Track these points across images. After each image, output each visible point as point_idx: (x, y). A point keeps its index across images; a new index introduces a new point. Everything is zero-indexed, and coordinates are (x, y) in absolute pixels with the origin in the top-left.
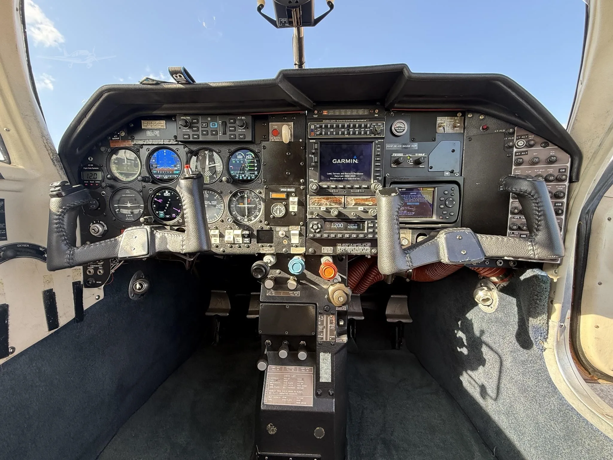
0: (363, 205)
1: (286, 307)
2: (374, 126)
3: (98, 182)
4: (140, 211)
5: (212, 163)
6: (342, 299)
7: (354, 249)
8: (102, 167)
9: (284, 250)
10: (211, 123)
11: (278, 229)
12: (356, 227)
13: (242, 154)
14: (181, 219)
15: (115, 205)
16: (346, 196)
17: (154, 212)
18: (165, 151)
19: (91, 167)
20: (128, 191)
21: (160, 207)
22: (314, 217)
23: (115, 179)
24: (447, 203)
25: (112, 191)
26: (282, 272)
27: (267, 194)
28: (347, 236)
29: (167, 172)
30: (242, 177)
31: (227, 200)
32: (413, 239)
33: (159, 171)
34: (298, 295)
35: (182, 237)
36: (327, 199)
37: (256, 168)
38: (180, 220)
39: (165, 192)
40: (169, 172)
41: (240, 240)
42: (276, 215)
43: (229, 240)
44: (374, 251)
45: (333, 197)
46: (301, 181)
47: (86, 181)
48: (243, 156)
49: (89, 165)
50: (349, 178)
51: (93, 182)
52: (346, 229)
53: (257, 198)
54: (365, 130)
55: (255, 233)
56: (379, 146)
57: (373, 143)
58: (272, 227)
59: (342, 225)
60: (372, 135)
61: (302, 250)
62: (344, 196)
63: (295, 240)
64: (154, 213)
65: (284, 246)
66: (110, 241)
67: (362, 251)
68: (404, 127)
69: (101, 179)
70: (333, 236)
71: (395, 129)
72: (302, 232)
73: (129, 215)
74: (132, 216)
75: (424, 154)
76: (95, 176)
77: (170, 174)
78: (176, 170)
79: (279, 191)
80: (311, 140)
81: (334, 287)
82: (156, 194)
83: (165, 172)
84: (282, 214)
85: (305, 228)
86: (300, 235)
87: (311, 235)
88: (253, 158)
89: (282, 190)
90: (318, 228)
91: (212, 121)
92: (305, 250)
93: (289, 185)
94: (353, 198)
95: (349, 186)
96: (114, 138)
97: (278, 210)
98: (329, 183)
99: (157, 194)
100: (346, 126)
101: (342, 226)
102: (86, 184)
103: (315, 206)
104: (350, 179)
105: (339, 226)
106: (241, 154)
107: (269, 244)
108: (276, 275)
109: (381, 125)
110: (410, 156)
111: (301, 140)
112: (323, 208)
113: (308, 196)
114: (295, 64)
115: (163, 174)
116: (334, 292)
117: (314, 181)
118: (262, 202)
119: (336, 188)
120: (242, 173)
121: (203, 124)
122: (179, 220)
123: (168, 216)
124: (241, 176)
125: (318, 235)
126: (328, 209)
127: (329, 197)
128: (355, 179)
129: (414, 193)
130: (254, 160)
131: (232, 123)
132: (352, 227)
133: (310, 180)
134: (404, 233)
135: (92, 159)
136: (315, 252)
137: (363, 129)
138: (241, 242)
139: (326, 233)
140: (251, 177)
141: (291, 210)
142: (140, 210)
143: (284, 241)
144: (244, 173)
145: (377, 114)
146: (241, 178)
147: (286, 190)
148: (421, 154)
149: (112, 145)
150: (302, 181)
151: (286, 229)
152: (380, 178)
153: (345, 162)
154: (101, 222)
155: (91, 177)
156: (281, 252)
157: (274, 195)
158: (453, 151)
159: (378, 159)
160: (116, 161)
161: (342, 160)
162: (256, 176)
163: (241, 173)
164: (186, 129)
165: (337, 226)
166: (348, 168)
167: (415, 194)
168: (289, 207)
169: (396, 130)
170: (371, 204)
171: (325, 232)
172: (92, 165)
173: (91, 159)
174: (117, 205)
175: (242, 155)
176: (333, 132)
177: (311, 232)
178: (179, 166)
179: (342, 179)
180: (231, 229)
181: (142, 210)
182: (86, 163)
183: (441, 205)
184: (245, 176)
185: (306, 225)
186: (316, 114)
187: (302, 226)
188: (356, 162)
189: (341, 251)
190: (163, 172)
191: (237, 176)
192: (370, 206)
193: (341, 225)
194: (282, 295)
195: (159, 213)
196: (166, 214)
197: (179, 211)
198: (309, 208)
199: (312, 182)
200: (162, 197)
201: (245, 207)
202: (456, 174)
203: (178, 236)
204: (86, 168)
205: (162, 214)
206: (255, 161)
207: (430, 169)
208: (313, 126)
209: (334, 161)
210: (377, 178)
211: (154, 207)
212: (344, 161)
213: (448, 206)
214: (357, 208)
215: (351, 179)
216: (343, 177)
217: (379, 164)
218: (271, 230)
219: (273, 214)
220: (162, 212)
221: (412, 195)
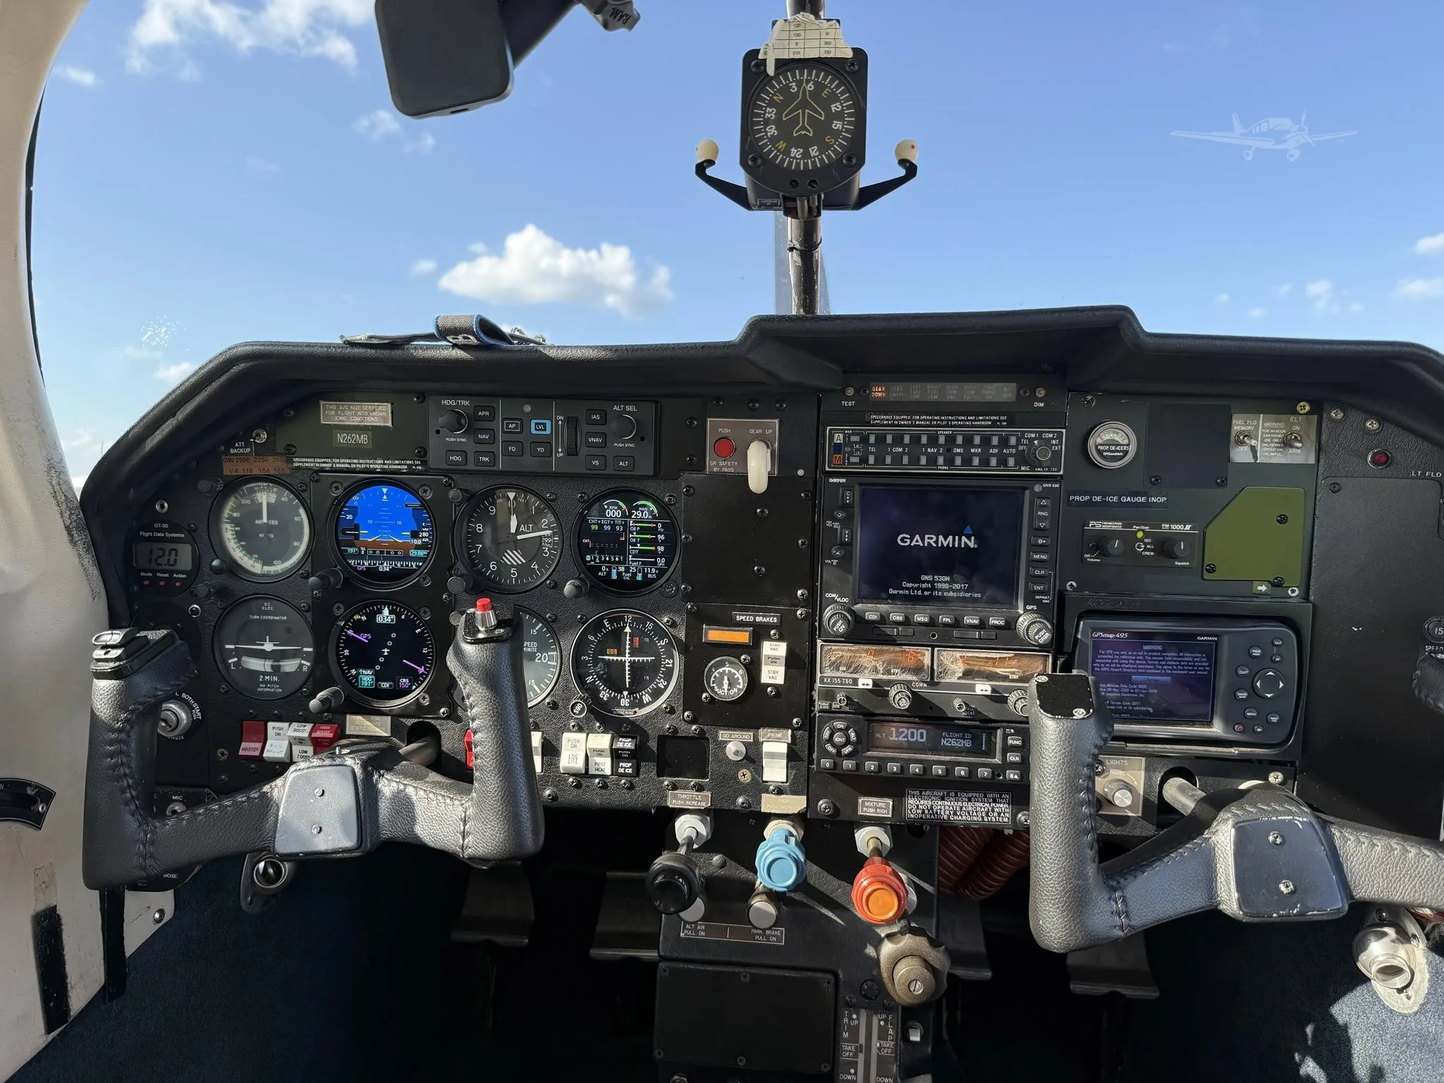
0: (990, 677)
1: (742, 978)
2: (1031, 440)
3: (180, 576)
4: (301, 666)
5: (528, 528)
6: (918, 989)
7: (961, 808)
8: (195, 531)
9: (740, 800)
10: (533, 422)
11: (723, 735)
12: (968, 744)
13: (621, 503)
14: (427, 696)
15: (227, 646)
16: (936, 649)
17: (343, 671)
18: (385, 490)
19: (163, 530)
20: (267, 606)
21: (363, 657)
22: (835, 706)
23: (233, 568)
24: (1258, 684)
25: (224, 605)
26: (730, 863)
27: (694, 631)
28: (938, 770)
29: (388, 553)
30: (619, 574)
31: (569, 642)
32: (1151, 786)
33: (363, 549)
34: (779, 939)
35: (460, 808)
36: (876, 654)
37: (661, 549)
38: (424, 698)
39: (380, 612)
40: (396, 553)
41: (604, 765)
42: (720, 692)
43: (573, 765)
44: (1023, 819)
45: (897, 648)
46: (799, 592)
47: (146, 571)
48: (623, 512)
49: (157, 525)
50: (948, 591)
51: (167, 575)
52: (936, 749)
53: (661, 639)
54: (1000, 451)
55: (653, 745)
56: (1044, 502)
57: (1027, 493)
58: (705, 728)
59: (922, 734)
60: (1023, 468)
61: (797, 803)
62: (930, 649)
63: (775, 772)
64: (344, 675)
65: (743, 789)
66: (249, 798)
67: (987, 815)
68: (1126, 442)
69: (189, 567)
70: (893, 767)
71: (1096, 447)
72: (796, 748)
73: (267, 678)
74: (275, 679)
75: (1188, 527)
76: (173, 557)
77: (399, 559)
78: (418, 547)
79: (731, 624)
80: (833, 477)
81: (895, 946)
82: (352, 617)
83: (382, 552)
84: (736, 690)
85: (806, 737)
86: (792, 756)
87: (826, 763)
88: (654, 517)
89: (739, 618)
90: (848, 742)
91: (534, 415)
92: (805, 806)
93: (762, 604)
94: (958, 655)
95: (947, 620)
96: (234, 447)
97: (726, 678)
98: (884, 607)
99: (357, 617)
100: (942, 440)
101: (922, 737)
102: (146, 582)
103: (839, 674)
104: (951, 594)
105: (912, 737)
106: (617, 504)
107: (693, 782)
108: (711, 870)
109: (1053, 439)
110: (1143, 531)
111: (801, 472)
112: (865, 682)
113: (819, 643)
114: (791, 249)
115: (377, 558)
116: (895, 961)
117: (839, 600)
118: (676, 654)
119: (907, 622)
120: (620, 563)
121: (508, 424)
122: (421, 701)
123: (385, 685)
124: (614, 572)
125: (848, 764)
126: (879, 686)
127: (885, 648)
128: (968, 595)
129: (1156, 647)
130: (657, 523)
131: (595, 423)
132: (954, 743)
133: (828, 595)
134: (1122, 768)
135: (166, 505)
136: (836, 810)
137: (996, 451)
138: (608, 772)
139: (871, 758)
140: (645, 575)
141: (765, 679)
142: (303, 662)
143: (740, 773)
144: (623, 563)
145: (1040, 400)
146: (614, 576)
147: (752, 619)
148: (1180, 527)
149: (230, 469)
150: (803, 595)
151: (748, 736)
152: (1046, 600)
153: (936, 542)
154: (184, 695)
155: (160, 561)
156: (732, 807)
157: (715, 635)
158: (1283, 520)
159: (1040, 541)
160: (235, 515)
161: (927, 536)
162: (662, 572)
163: (615, 562)
164: (456, 436)
165: (906, 736)
166: (944, 561)
167: (1158, 651)
168: (760, 671)
169: (1100, 452)
170: (1015, 677)
171: (869, 753)
172: (165, 526)
173: (162, 507)
174: (233, 647)
175: (620, 508)
176: (900, 455)
177: (827, 754)
178: (425, 534)
179: (926, 593)
180: (580, 730)
181: (309, 664)
182: (148, 518)
183: (1239, 689)
184: (627, 570)
185: (809, 725)
186: (849, 399)
187: (798, 729)
188: (972, 545)
189: (920, 811)
190: (378, 552)
191: (604, 568)
192: (1013, 681)
193: (919, 735)
194: (728, 938)
195: (357, 674)
196: (379, 677)
197: (421, 670)
198: (822, 679)
199: (833, 601)
200: (370, 626)
201: (623, 663)
202: (1290, 592)
203: (448, 801)
204: (147, 535)
205: (367, 678)
206: (660, 525)
207: (1208, 571)
208: (841, 435)
209: (902, 540)
210: (1038, 597)
211: (345, 657)
212: (932, 542)
213: (1261, 693)
214: (972, 688)
215: (955, 595)
216: (927, 589)
217: (1044, 557)
218: (702, 738)
219: (709, 691)
220: (369, 672)
221: (1148, 651)
